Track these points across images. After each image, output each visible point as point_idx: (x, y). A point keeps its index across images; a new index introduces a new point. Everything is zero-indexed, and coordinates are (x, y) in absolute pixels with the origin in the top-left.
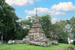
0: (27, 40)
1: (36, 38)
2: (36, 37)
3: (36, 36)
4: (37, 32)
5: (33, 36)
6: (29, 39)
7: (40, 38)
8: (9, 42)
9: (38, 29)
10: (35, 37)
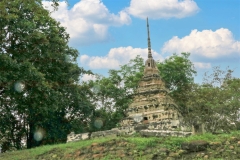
0: (127, 131)
1: (155, 124)
2: (157, 120)
3: (155, 117)
4: (157, 106)
5: (146, 119)
6: (132, 129)
7: (169, 123)
8: (69, 137)
9: (158, 96)
10: (151, 120)
